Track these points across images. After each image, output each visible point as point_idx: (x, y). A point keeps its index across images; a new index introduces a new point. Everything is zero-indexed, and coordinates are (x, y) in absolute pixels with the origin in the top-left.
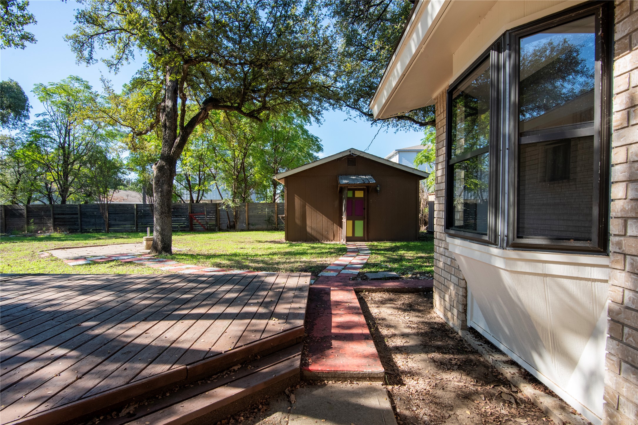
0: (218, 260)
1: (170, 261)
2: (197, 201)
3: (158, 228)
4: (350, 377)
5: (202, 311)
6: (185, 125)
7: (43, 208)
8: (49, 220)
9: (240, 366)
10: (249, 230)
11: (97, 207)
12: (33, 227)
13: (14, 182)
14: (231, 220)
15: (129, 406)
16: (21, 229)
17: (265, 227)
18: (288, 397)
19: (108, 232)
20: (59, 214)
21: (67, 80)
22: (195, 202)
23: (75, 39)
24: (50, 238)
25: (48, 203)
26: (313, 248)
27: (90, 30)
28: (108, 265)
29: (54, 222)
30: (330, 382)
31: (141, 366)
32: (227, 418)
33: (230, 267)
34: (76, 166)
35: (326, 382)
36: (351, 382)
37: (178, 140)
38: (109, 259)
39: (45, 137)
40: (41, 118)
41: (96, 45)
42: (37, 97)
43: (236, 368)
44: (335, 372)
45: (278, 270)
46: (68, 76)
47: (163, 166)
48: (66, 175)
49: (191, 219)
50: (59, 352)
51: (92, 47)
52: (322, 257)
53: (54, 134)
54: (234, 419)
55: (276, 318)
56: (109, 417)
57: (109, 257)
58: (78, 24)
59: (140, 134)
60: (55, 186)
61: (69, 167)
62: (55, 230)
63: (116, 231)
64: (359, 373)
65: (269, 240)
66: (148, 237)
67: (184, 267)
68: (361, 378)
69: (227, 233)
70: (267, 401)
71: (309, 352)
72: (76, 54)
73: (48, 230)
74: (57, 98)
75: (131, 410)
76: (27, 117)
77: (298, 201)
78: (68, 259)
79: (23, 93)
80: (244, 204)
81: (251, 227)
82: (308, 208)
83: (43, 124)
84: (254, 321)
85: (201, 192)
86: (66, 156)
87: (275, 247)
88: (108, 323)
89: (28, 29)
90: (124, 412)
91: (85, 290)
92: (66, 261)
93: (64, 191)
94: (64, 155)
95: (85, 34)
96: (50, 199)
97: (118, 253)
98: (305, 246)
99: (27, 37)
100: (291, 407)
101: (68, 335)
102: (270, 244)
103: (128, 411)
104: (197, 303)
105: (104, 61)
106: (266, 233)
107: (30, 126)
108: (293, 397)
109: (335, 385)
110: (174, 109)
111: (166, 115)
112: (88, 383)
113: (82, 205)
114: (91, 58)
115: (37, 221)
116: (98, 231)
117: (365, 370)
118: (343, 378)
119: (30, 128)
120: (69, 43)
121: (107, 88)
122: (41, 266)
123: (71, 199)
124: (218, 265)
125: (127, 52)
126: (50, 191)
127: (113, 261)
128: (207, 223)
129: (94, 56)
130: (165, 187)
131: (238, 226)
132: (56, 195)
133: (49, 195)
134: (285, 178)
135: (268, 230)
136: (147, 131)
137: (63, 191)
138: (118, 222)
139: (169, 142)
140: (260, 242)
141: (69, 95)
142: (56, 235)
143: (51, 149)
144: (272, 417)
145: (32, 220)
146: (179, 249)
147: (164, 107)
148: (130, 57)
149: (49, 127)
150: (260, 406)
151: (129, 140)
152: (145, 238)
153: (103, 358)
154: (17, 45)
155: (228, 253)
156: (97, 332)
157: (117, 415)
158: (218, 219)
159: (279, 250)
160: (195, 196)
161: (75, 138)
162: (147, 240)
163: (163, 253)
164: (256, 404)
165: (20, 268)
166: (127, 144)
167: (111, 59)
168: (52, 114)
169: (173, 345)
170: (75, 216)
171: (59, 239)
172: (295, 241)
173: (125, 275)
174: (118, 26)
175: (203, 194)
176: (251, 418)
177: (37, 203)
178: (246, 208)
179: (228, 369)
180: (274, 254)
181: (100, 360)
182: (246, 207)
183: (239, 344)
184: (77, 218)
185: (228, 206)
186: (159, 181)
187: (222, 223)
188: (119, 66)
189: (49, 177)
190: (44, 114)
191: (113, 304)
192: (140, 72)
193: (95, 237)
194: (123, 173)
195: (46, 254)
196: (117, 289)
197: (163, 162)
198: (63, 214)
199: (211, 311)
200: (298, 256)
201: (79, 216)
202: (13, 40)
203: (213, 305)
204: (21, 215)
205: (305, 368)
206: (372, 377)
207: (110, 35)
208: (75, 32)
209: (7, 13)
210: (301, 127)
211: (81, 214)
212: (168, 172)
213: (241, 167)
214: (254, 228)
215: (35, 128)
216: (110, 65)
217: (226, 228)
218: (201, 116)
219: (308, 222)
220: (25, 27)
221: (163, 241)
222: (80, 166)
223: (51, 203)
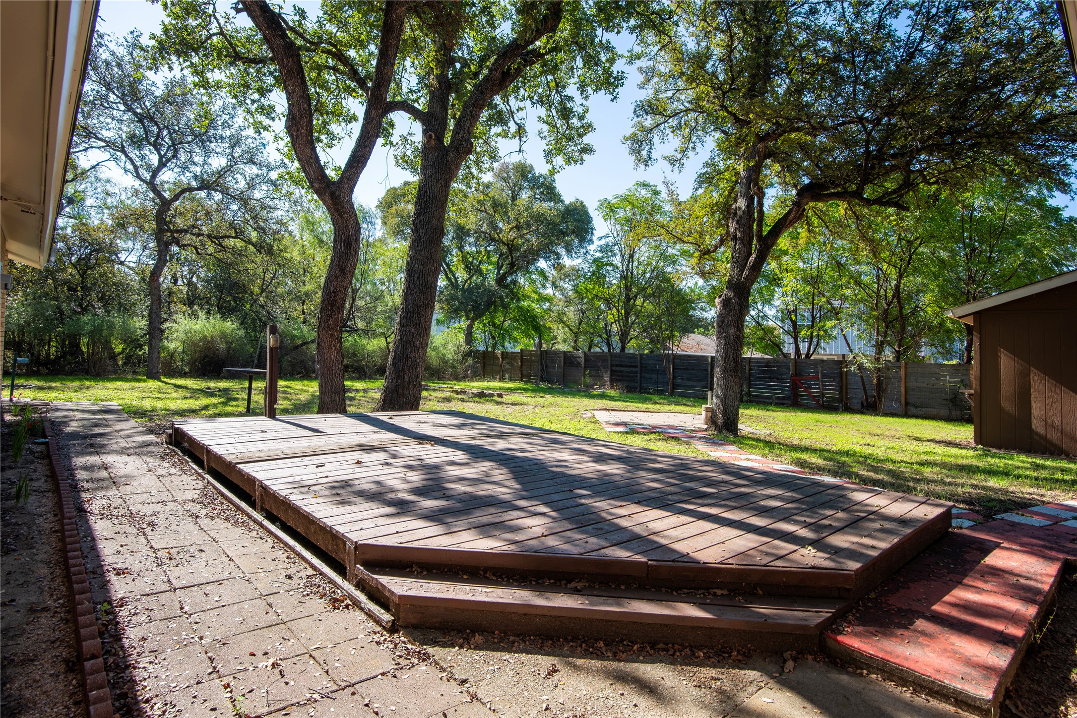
0: (805, 456)
1: (730, 444)
2: (808, 356)
3: (719, 392)
4: (913, 682)
5: (713, 511)
6: (765, 233)
7: (601, 357)
8: (606, 373)
9: (725, 592)
10: (906, 415)
11: (660, 358)
12: (588, 380)
13: (577, 323)
14: (869, 392)
15: (580, 581)
16: (576, 382)
17: (944, 412)
18: (785, 661)
19: (672, 394)
20: (617, 366)
21: (633, 188)
22: (803, 356)
23: (633, 139)
24: (603, 396)
25: (605, 349)
26: (1038, 467)
27: (649, 121)
28: (647, 437)
29: (611, 375)
30: (874, 676)
31: (605, 544)
32: (682, 645)
33: (820, 470)
34: (639, 302)
35: (865, 672)
36: (915, 692)
37: (752, 258)
38: (652, 430)
39: (607, 265)
40: (603, 242)
41: (656, 139)
42: (601, 215)
43: (719, 592)
44: (885, 662)
45: (910, 490)
46: (634, 183)
47: (730, 299)
48: (627, 314)
49: (795, 386)
50: (543, 509)
51: (651, 143)
52: (1038, 487)
53: (617, 260)
54: (691, 650)
55: (814, 548)
56: (558, 583)
57: (654, 428)
58: (636, 119)
59: (708, 252)
60: (615, 328)
61: (632, 301)
62: (612, 387)
63: (683, 395)
64: (933, 682)
65: (938, 438)
66: (708, 406)
67: (743, 457)
68: (937, 693)
69: (859, 416)
70: (749, 653)
71: (857, 618)
72: (634, 157)
73: (603, 385)
74: (621, 214)
75: (580, 586)
76: (591, 241)
77: (1006, 363)
78: (608, 423)
79: (587, 213)
80: (898, 364)
81: (913, 410)
82: (1036, 381)
83: (605, 249)
84: (777, 542)
85: (815, 340)
86: (628, 288)
87: (941, 453)
88: (599, 496)
89: (587, 139)
90: (573, 585)
91: (600, 458)
92: (604, 425)
93: (624, 336)
94: (626, 287)
95: (643, 129)
96: (609, 345)
97: (667, 424)
98: (1020, 461)
99: (587, 150)
100: (780, 675)
101: (556, 497)
102: (933, 445)
103: (576, 585)
104: (713, 501)
105: (665, 158)
106: (941, 424)
107: (591, 253)
108: (790, 664)
109: (883, 684)
110: (748, 211)
111: (737, 222)
112: (552, 542)
113: (646, 355)
114: (650, 158)
115: (594, 373)
116: (660, 393)
117: (947, 682)
118: (900, 678)
119: (592, 255)
120: (626, 146)
121: (671, 193)
122: (579, 427)
123: (632, 346)
124: (801, 464)
125: (694, 139)
126: (609, 334)
127: (655, 433)
128: (823, 395)
129: (654, 156)
130: (732, 331)
131: (884, 404)
132: (615, 340)
133: (608, 340)
134: (974, 314)
135: (949, 419)
136: (716, 248)
137: (622, 335)
138: (686, 383)
139: (739, 262)
140: (916, 439)
141: (634, 206)
142: (611, 393)
143: (614, 279)
144: (743, 672)
145: (587, 372)
146: (754, 431)
147: (736, 209)
148: (698, 145)
149: (611, 251)
150: (735, 653)
151: (694, 261)
152: (704, 406)
153: (574, 526)
154: (576, 162)
155: (834, 448)
156: (583, 501)
157: (566, 585)
158: (843, 388)
159: (947, 460)
160: (804, 347)
161: (640, 263)
162: (707, 410)
163: (725, 431)
164: (730, 648)
165: (559, 426)
166: (693, 269)
167: (675, 154)
168: (615, 235)
169: (651, 537)
170: (634, 369)
171: (612, 399)
172: (1000, 448)
173: (650, 450)
174: (682, 107)
175: (818, 344)
176: (713, 660)
177: (598, 350)
178: (902, 372)
179: (708, 589)
180: (927, 463)
181: (571, 527)
182: (903, 370)
183: (730, 561)
184: (636, 372)
185: (861, 367)
186: (723, 322)
187: (852, 398)
188: (684, 161)
189: (610, 318)
190: (607, 236)
191: (617, 478)
192: (707, 165)
193: (651, 400)
194: (702, 309)
195: (589, 414)
196: (633, 464)
197: (730, 293)
198: (621, 366)
199: (725, 515)
200: (979, 476)
201: (638, 369)
202: (572, 157)
203: (735, 508)
204: (579, 363)
205: (831, 635)
206: (961, 701)
207: (674, 122)
208: (633, 130)
209: (568, 127)
210: (1040, 203)
211: (641, 367)
212: (737, 307)
213: (893, 296)
214: (920, 413)
215: (598, 255)
216: (672, 161)
217: (858, 406)
218: (792, 216)
219: (1036, 409)
220: (584, 138)
221: (725, 413)
222: (644, 301)
223: (609, 350)
